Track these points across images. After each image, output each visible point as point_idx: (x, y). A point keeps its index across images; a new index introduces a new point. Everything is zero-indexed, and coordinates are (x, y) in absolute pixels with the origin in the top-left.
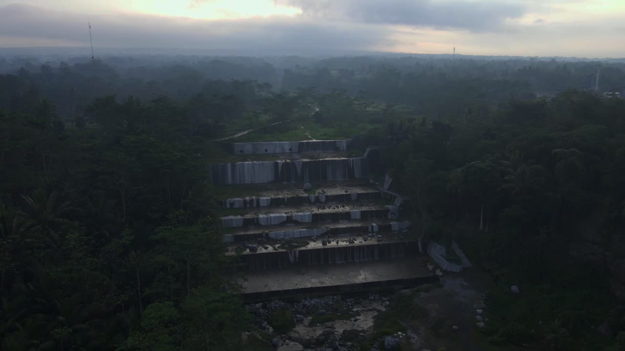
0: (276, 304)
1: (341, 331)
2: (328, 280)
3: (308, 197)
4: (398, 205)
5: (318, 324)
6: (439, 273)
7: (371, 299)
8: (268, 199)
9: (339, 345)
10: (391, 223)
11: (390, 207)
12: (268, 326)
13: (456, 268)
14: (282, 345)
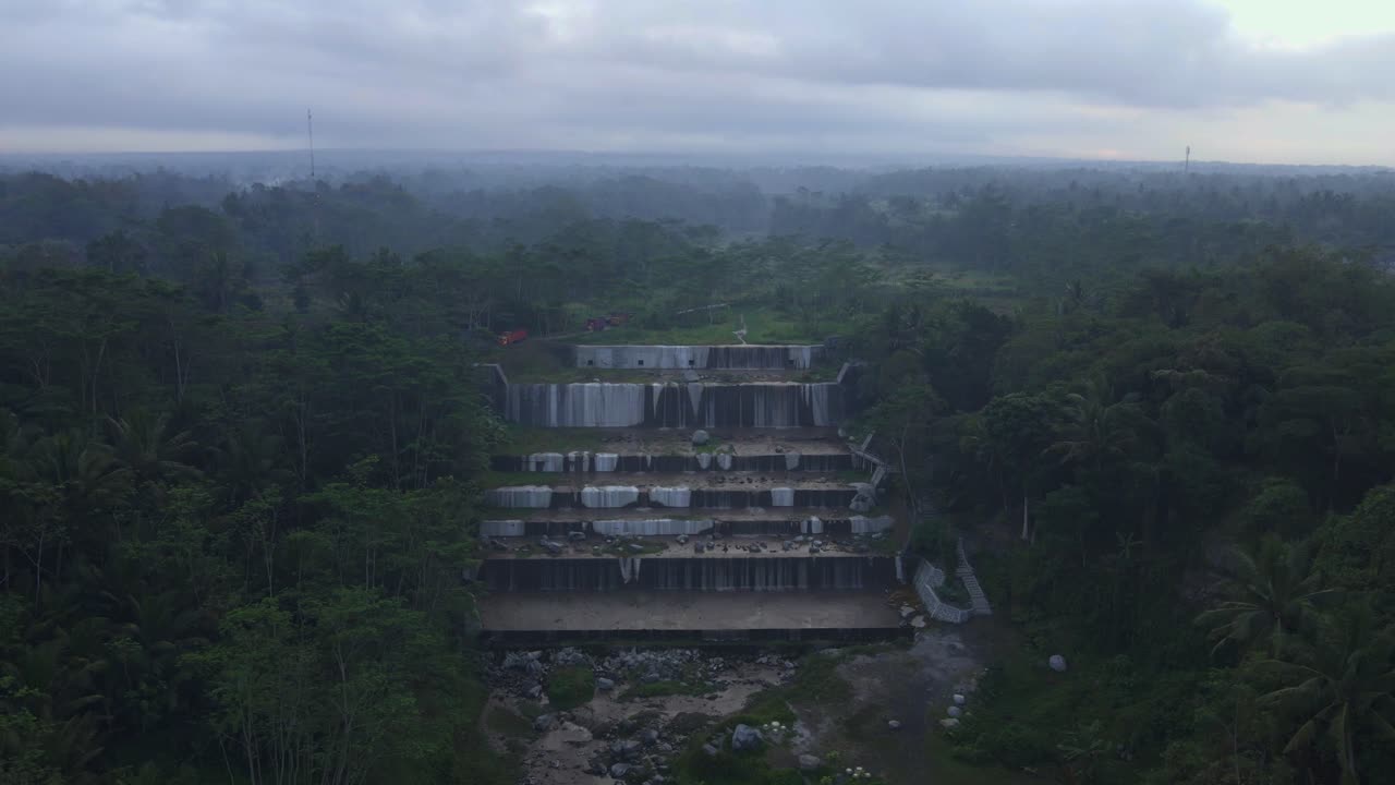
0: (568, 655)
1: (673, 714)
2: (683, 620)
3: (695, 457)
4: (877, 482)
5: (637, 699)
6: (919, 622)
7: (761, 663)
8: (612, 459)
9: (659, 737)
10: (851, 519)
11: (859, 486)
12: (542, 695)
13: (954, 615)
14: (555, 729)
